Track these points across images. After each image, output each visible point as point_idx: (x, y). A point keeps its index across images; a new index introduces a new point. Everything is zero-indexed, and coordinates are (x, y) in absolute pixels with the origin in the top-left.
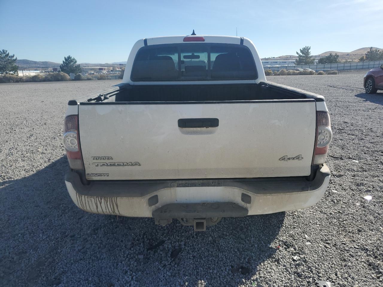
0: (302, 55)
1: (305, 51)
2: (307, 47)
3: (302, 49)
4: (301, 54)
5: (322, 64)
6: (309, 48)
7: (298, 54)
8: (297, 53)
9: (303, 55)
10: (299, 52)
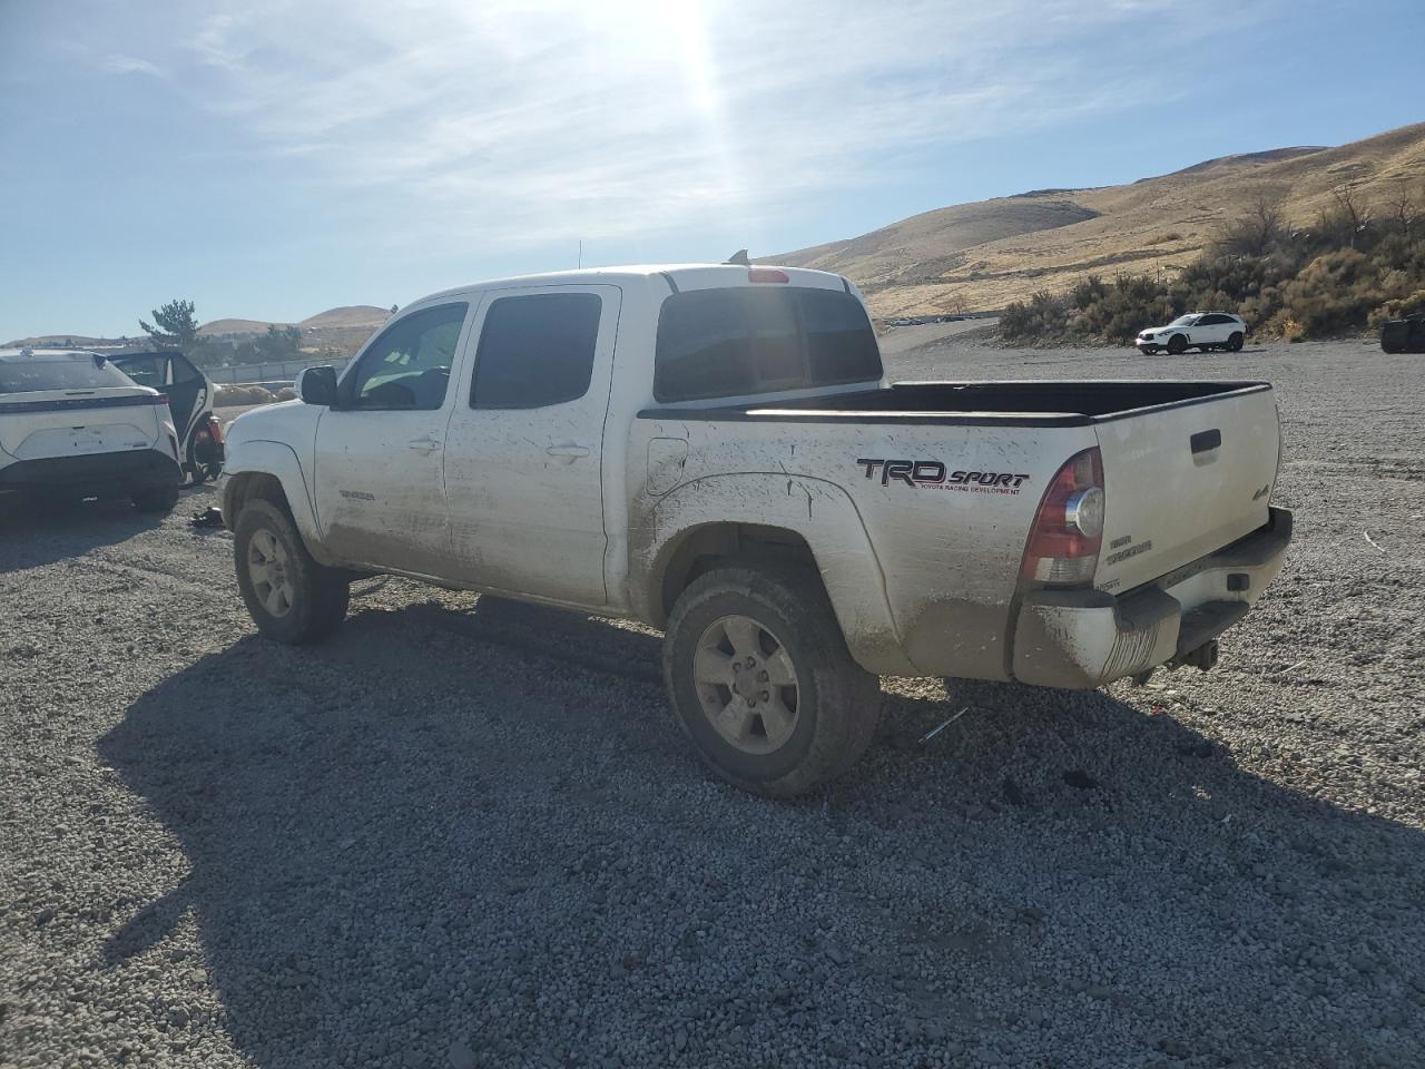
0: (166, 333)
1: (176, 318)
2: (179, 304)
3: (160, 312)
4: (162, 330)
5: (248, 363)
6: (188, 305)
7: (148, 331)
8: (145, 326)
9: (171, 334)
10: (152, 322)
